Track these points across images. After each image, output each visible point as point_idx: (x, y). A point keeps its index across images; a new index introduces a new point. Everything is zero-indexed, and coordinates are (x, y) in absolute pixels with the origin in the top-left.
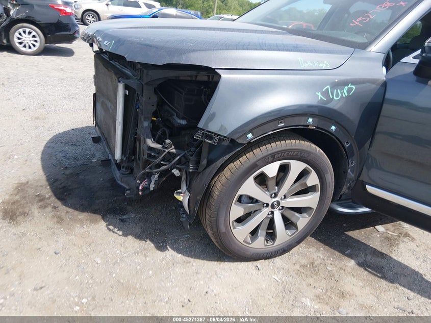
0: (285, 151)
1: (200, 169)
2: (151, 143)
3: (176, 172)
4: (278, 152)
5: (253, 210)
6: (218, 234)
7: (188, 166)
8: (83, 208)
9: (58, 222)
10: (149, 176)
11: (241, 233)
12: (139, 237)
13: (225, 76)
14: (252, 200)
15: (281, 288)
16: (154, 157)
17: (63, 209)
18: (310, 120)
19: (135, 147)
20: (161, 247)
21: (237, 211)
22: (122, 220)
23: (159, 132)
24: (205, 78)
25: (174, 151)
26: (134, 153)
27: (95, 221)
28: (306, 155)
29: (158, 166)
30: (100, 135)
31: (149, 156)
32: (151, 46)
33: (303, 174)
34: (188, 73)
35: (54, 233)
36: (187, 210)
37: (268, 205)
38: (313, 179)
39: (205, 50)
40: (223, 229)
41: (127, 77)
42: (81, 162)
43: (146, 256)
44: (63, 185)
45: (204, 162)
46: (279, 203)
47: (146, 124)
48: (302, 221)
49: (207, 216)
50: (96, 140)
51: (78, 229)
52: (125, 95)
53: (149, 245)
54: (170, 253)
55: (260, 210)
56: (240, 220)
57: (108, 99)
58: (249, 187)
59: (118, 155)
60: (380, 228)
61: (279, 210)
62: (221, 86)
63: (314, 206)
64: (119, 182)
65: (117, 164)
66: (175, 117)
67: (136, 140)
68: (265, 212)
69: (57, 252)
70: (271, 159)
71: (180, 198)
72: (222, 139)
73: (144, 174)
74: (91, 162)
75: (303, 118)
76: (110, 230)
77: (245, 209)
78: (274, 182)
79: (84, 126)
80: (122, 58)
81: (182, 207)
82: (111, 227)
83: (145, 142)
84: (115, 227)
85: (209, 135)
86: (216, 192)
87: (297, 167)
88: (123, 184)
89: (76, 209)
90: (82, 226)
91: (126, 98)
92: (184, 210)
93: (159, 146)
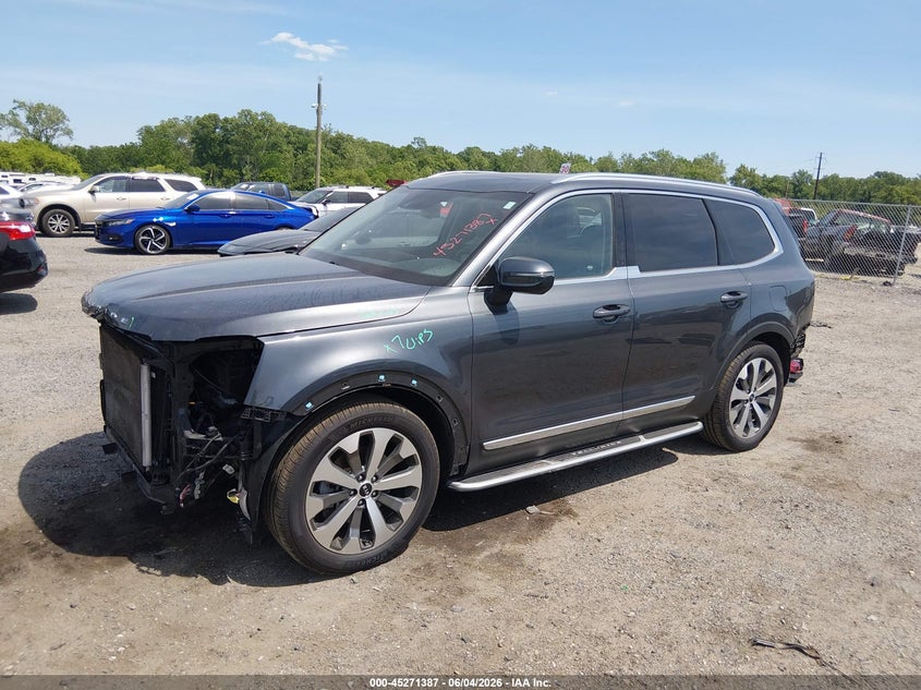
0: (361, 418)
1: (255, 456)
2: (190, 435)
3: (228, 469)
4: (353, 421)
5: (337, 500)
6: (292, 539)
7: (239, 455)
8: (98, 551)
9: (66, 572)
10: (191, 478)
11: (324, 535)
12: (185, 573)
13: (268, 342)
14: (334, 487)
15: (381, 598)
16: (197, 451)
17: (69, 557)
18: (382, 377)
19: (169, 445)
20: (218, 580)
21: (314, 505)
22: (159, 557)
23: (201, 420)
24: (251, 346)
25: (221, 439)
26: (168, 454)
27: (121, 564)
28: (389, 419)
29: (202, 461)
30: (114, 441)
31: (190, 451)
32: (179, 320)
33: (393, 445)
34: (228, 343)
35: (64, 585)
36: (247, 515)
37: (355, 491)
38: (407, 449)
39: (246, 316)
40: (299, 533)
41: (153, 356)
42: (84, 490)
43: (197, 593)
44: (62, 525)
45: (259, 445)
46: (369, 486)
47: (182, 411)
48: (407, 508)
49: (277, 519)
50: (109, 449)
51: (97, 577)
52: (152, 378)
53: (202, 580)
54: (231, 585)
55: (347, 500)
56: (322, 518)
57: (125, 386)
58: (326, 471)
59: (147, 460)
60: (532, 509)
61: (373, 496)
62: (265, 356)
63: (418, 483)
64: (151, 498)
65: (145, 474)
66: (221, 397)
67: (171, 434)
68: (354, 501)
69: (73, 604)
70: (346, 430)
71: (235, 500)
72: (274, 413)
73: (184, 477)
74: (101, 488)
75: (372, 376)
76: (143, 571)
77: (325, 501)
78: (358, 458)
79: (80, 434)
80: (147, 338)
81: (240, 510)
82: (145, 568)
83: (183, 435)
84: (150, 567)
85: (260, 412)
86: (283, 483)
87: (382, 436)
88: (156, 500)
89: (89, 554)
90: (102, 572)
91: (152, 382)
92: (243, 516)
93: (201, 437)
